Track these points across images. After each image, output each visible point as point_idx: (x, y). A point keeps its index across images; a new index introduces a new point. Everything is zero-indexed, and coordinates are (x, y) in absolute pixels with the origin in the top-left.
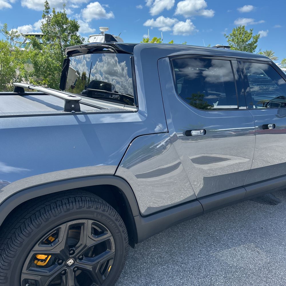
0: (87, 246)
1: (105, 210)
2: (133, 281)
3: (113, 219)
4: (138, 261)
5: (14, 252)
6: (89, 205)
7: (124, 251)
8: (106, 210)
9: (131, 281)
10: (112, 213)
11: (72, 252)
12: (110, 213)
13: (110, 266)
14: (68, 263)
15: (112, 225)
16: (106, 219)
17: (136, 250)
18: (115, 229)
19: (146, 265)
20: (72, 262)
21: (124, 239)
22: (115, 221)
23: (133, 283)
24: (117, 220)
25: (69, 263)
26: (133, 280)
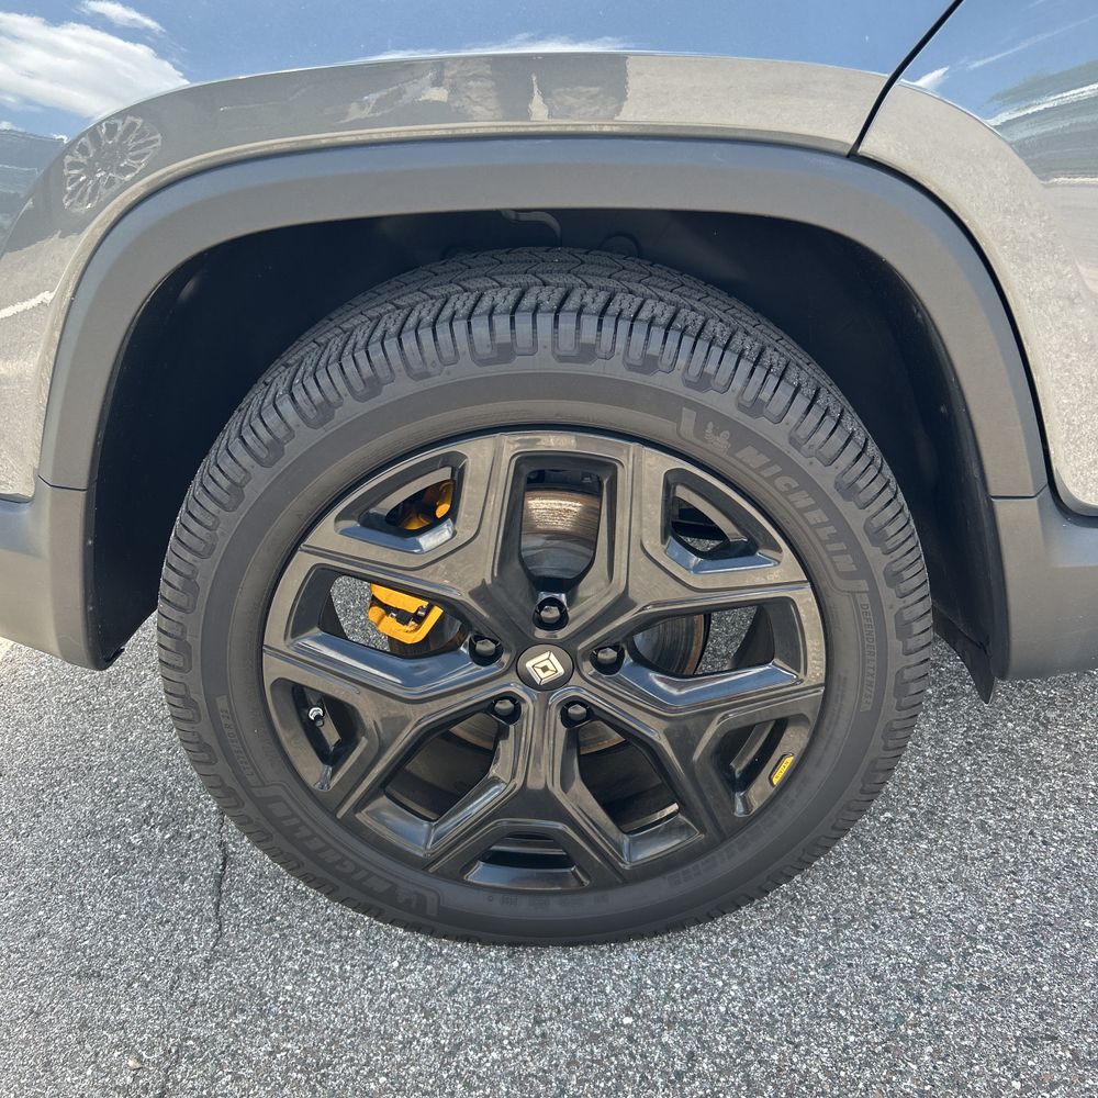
0: (632, 605)
1: (764, 404)
2: (955, 879)
3: (826, 478)
4: (1035, 782)
5: (206, 527)
6: (646, 345)
7: (890, 701)
8: (777, 407)
9: (944, 876)
10: (821, 435)
11: (552, 613)
12: (802, 433)
13: (783, 756)
14: (529, 665)
15: (808, 515)
16: (768, 465)
17: (1052, 715)
18: (831, 548)
19: (1081, 818)
20: (550, 667)
21: (891, 626)
22: (837, 500)
23: (951, 887)
24: (849, 490)
25: (539, 671)
26: (959, 872)
